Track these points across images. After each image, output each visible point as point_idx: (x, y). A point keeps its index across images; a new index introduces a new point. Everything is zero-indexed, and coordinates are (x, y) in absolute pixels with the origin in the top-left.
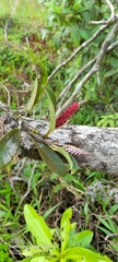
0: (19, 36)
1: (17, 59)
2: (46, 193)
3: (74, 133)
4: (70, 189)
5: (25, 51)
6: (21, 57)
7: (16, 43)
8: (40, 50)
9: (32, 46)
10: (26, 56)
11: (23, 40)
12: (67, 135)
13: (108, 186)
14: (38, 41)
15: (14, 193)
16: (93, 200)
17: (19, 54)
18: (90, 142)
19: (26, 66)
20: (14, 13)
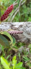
2: (6, 51)
3: (12, 26)
12: (9, 27)
13: (25, 47)
16: (21, 52)
18: (21, 29)
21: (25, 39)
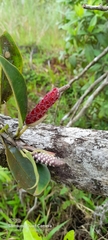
0: (43, 60)
1: (39, 79)
2: (54, 209)
3: (59, 136)
4: (80, 206)
5: (46, 72)
6: (42, 77)
7: (39, 65)
8: (59, 72)
9: (53, 68)
10: (47, 76)
11: (45, 63)
12: (48, 138)
14: (58, 64)
15: (23, 205)
17: (41, 75)
19: (46, 85)
20: (39, 41)
21: (88, 179)
